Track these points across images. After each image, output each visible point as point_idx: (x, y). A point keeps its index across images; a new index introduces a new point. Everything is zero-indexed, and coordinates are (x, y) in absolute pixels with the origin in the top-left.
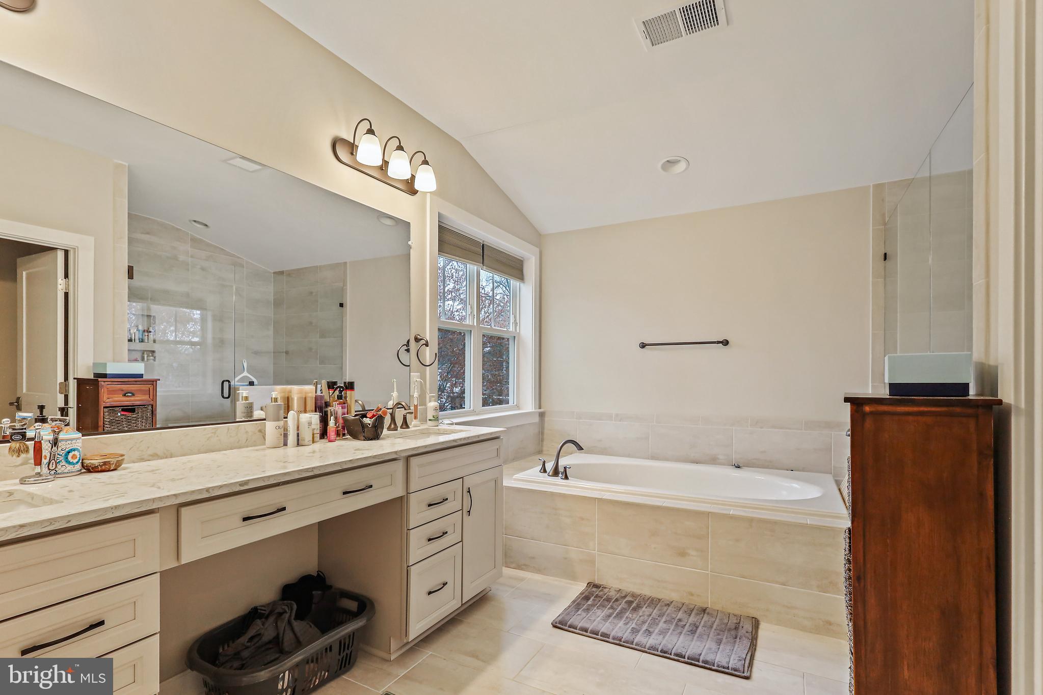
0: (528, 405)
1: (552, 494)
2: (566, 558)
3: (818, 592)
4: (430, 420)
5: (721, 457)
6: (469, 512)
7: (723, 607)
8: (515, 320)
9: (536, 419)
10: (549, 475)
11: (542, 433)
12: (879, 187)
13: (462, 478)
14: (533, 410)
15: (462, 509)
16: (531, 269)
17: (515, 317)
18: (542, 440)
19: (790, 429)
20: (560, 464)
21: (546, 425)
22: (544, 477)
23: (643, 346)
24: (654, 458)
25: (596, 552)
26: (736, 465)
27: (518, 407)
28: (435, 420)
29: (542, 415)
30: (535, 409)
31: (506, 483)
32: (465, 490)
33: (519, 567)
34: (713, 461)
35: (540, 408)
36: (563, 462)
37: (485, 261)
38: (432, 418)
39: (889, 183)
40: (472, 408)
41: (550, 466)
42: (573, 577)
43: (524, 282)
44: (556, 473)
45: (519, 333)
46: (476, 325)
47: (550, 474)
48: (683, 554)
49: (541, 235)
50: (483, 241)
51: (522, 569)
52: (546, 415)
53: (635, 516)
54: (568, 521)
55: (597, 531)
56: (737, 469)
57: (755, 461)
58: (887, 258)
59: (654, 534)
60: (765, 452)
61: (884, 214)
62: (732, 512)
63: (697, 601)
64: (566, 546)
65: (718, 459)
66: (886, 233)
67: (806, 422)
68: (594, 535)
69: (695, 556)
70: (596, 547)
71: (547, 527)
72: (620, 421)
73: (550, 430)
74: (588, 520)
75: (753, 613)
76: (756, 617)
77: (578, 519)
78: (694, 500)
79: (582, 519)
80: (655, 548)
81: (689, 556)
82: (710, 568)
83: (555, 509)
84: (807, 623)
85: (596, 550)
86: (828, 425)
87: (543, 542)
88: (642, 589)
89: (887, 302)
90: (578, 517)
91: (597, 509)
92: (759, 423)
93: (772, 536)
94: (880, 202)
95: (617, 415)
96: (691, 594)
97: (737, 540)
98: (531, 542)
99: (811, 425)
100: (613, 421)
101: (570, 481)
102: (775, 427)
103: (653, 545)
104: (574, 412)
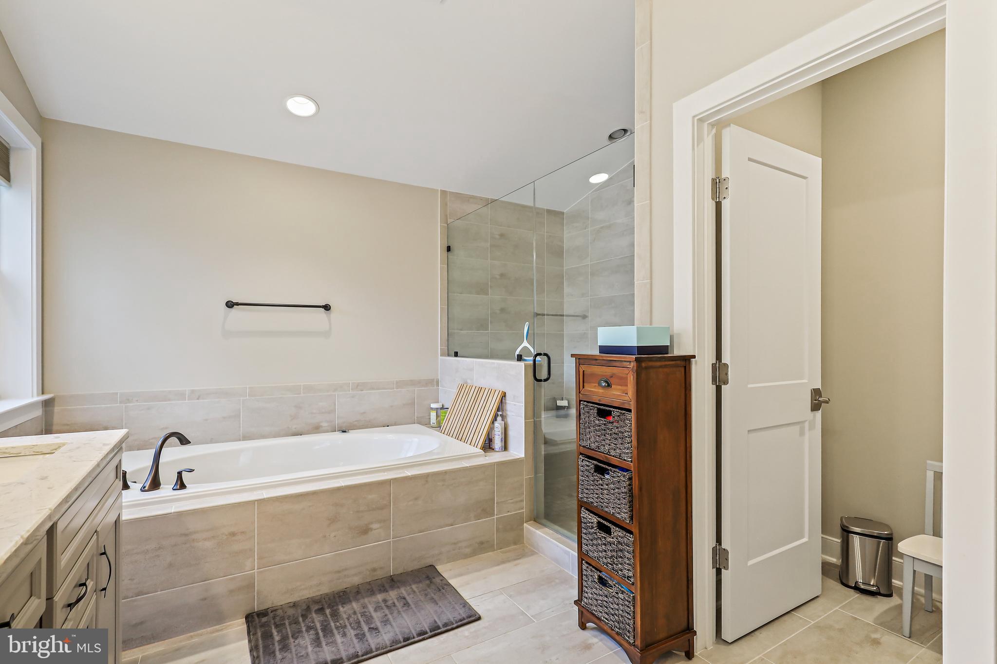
1: (180, 514)
3: (475, 522)
5: (324, 424)
6: (105, 590)
7: (404, 569)
9: (40, 412)
10: (144, 491)
12: (444, 192)
15: (96, 590)
19: (384, 389)
21: (57, 419)
23: (230, 305)
24: (246, 438)
25: (256, 570)
26: (344, 429)
29: (47, 403)
30: (38, 395)
34: (316, 429)
35: (43, 393)
39: (450, 192)
43: (10, 186)
44: (155, 484)
48: (365, 531)
49: (43, 117)
52: (56, 402)
53: (310, 506)
54: (208, 544)
55: (257, 543)
56: (343, 433)
57: (356, 423)
58: (450, 251)
59: (333, 520)
60: (364, 413)
61: (447, 216)
62: (409, 473)
63: (380, 574)
64: (205, 581)
65: (322, 426)
66: (448, 230)
67: (397, 382)
68: (252, 550)
69: (378, 529)
70: (256, 563)
71: (171, 565)
72: (198, 399)
73: (68, 425)
74: (243, 533)
75: (429, 561)
76: (431, 564)
77: (226, 537)
78: (368, 471)
79: (233, 534)
80: (335, 536)
81: (372, 531)
82: (393, 535)
83: (186, 535)
84: (468, 551)
85: (256, 568)
86: (413, 383)
87: (162, 591)
88: (319, 590)
89: (449, 284)
90: (227, 534)
91: (257, 514)
92: (360, 386)
93: (443, 485)
94: (444, 205)
95: (193, 391)
96: (374, 570)
97: (416, 499)
98: (135, 601)
99: (400, 384)
100: (188, 400)
101: (191, 489)
102: (373, 389)
103: (333, 534)
104: (117, 393)
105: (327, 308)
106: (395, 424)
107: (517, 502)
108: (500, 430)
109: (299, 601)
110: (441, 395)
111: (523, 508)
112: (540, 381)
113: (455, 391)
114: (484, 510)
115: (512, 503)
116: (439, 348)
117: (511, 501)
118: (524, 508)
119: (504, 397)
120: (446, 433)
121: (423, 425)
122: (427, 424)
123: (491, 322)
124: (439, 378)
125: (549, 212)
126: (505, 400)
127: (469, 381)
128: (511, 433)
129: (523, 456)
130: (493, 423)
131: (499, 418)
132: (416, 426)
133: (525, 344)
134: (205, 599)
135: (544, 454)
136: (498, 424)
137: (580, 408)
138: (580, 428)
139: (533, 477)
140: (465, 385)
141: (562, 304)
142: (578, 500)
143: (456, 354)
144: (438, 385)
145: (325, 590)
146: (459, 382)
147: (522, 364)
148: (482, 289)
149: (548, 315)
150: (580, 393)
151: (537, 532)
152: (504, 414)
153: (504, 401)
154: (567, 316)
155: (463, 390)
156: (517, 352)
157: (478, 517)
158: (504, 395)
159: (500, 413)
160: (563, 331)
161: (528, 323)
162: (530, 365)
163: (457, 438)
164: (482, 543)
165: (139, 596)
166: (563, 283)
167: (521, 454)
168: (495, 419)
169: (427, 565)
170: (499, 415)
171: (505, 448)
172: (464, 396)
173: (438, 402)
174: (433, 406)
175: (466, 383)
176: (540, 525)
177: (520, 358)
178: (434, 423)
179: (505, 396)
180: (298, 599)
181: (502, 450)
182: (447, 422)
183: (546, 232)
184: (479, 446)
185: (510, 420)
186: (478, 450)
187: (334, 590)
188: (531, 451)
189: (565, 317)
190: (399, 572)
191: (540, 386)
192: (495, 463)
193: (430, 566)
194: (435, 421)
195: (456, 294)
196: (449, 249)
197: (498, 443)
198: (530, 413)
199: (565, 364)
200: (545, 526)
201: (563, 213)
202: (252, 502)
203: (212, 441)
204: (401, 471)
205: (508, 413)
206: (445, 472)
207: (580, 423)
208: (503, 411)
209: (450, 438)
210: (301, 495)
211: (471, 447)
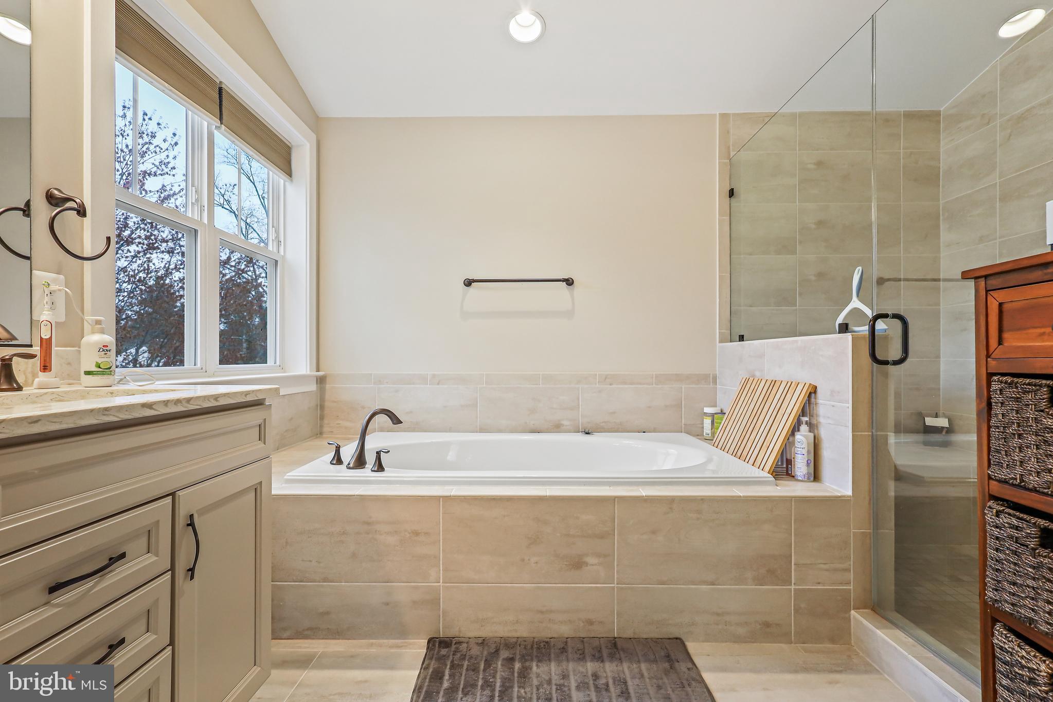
0: (302, 366)
1: (363, 498)
2: (387, 604)
3: (754, 587)
4: (88, 373)
5: (565, 423)
6: (192, 570)
7: (634, 633)
8: (277, 237)
9: (313, 387)
10: (349, 468)
11: (322, 407)
12: (724, 117)
13: (173, 494)
14: (308, 373)
15: (172, 569)
16: (303, 160)
17: (277, 232)
18: (322, 418)
19: (640, 384)
20: (367, 447)
21: (328, 396)
22: (342, 472)
23: (469, 283)
24: (482, 430)
25: (441, 584)
26: (587, 431)
27: (282, 368)
28: (102, 373)
29: (321, 381)
30: (311, 370)
31: (278, 488)
32: (181, 521)
33: (300, 635)
34: (557, 428)
35: (318, 370)
36: (373, 443)
37: (224, 117)
38: (94, 369)
39: (734, 115)
40: (199, 365)
41: (349, 452)
42: (403, 632)
43: (292, 181)
44: (360, 462)
45: (283, 257)
46: (206, 222)
47: (351, 465)
48: (578, 564)
49: (318, 117)
50: (221, 82)
51: (306, 637)
52: (328, 380)
53: (504, 516)
54: (391, 540)
55: (442, 550)
56: (587, 435)
57: (604, 424)
58: (733, 195)
59: (534, 541)
60: (614, 413)
61: (729, 147)
62: (644, 492)
63: (599, 631)
64: (388, 582)
65: (563, 425)
66: (731, 166)
67: (657, 376)
68: (437, 557)
69: (596, 565)
70: (441, 575)
71: (354, 555)
72: (438, 384)
73: (335, 402)
74: (426, 534)
75: (675, 632)
76: (679, 636)
77: (408, 535)
78: (586, 482)
79: (416, 533)
80: (537, 563)
81: (587, 566)
82: (617, 578)
83: (368, 524)
84: (741, 631)
85: (441, 581)
86: (679, 378)
87: (345, 582)
88: (516, 631)
89: (732, 240)
90: (410, 531)
91: (442, 513)
92: (608, 379)
93: (698, 519)
94: (725, 133)
95: (434, 376)
96: (590, 622)
97: (654, 532)
98: (322, 586)
99: (662, 379)
100: (430, 385)
101: (388, 473)
102: (625, 383)
103: (534, 559)
104: (371, 374)
105: (569, 282)
106: (655, 431)
107: (836, 570)
108: (805, 445)
109: (490, 638)
110: (719, 396)
111: (848, 583)
112: (886, 363)
113: (737, 389)
114: (771, 572)
115: (827, 570)
116: (718, 331)
117: (822, 566)
118: (852, 584)
119: (813, 395)
120: (720, 446)
121: (694, 436)
122: (699, 435)
123: (800, 294)
124: (717, 373)
125: (910, 116)
126: (815, 398)
127: (758, 374)
128: (826, 454)
129: (849, 492)
130: (793, 434)
131: (804, 428)
132: (684, 436)
133: (856, 303)
134: (388, 604)
135: (896, 498)
136: (803, 438)
137: (989, 391)
138: (989, 436)
139: (870, 533)
140: (751, 379)
141: (936, 260)
142: (984, 604)
143: (742, 338)
144: (715, 382)
145: (523, 631)
146: (743, 375)
147: (848, 337)
148: (786, 247)
149: (906, 280)
150: (988, 356)
151: (878, 631)
152: (814, 422)
153: (813, 400)
154: (945, 280)
155: (748, 386)
156: (840, 320)
157: (759, 581)
158: (813, 392)
159: (805, 419)
160: (939, 305)
161: (860, 268)
162: (863, 337)
163: (734, 454)
164: (767, 625)
165: (325, 582)
166: (937, 227)
167: (846, 490)
168: (795, 429)
169: (671, 636)
170: (804, 423)
171: (816, 476)
172: (749, 395)
173: (715, 406)
174: (707, 410)
175: (754, 376)
176: (885, 621)
177: (844, 328)
178: (708, 434)
179: (815, 392)
180: (491, 635)
181: (808, 478)
182: (722, 431)
183: (903, 149)
184: (767, 468)
185: (823, 433)
186: (765, 475)
187: (534, 635)
188: (865, 485)
189: (941, 282)
190: (628, 634)
191: (886, 375)
192: (792, 497)
193: (677, 638)
194: (709, 432)
195: (742, 256)
196: (732, 193)
197: (801, 467)
198: (864, 421)
199: (942, 359)
200: (897, 626)
201: (938, 114)
202: (437, 498)
203: (450, 430)
204: (635, 488)
205: (821, 420)
206: (703, 499)
207: (989, 427)
208: (811, 416)
209: (725, 453)
210: (494, 499)
211: (755, 469)
